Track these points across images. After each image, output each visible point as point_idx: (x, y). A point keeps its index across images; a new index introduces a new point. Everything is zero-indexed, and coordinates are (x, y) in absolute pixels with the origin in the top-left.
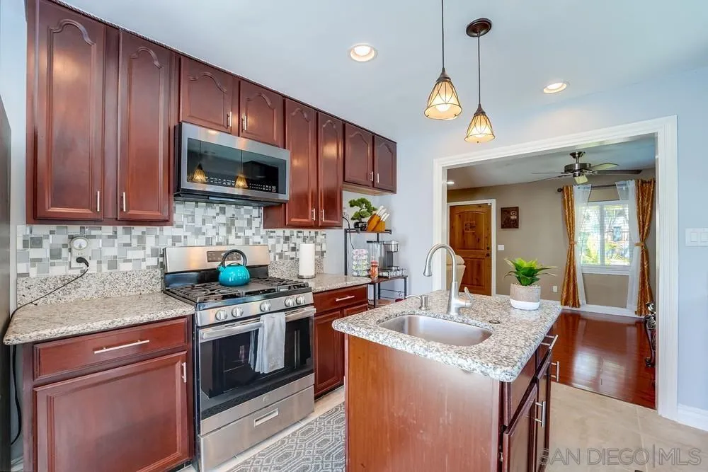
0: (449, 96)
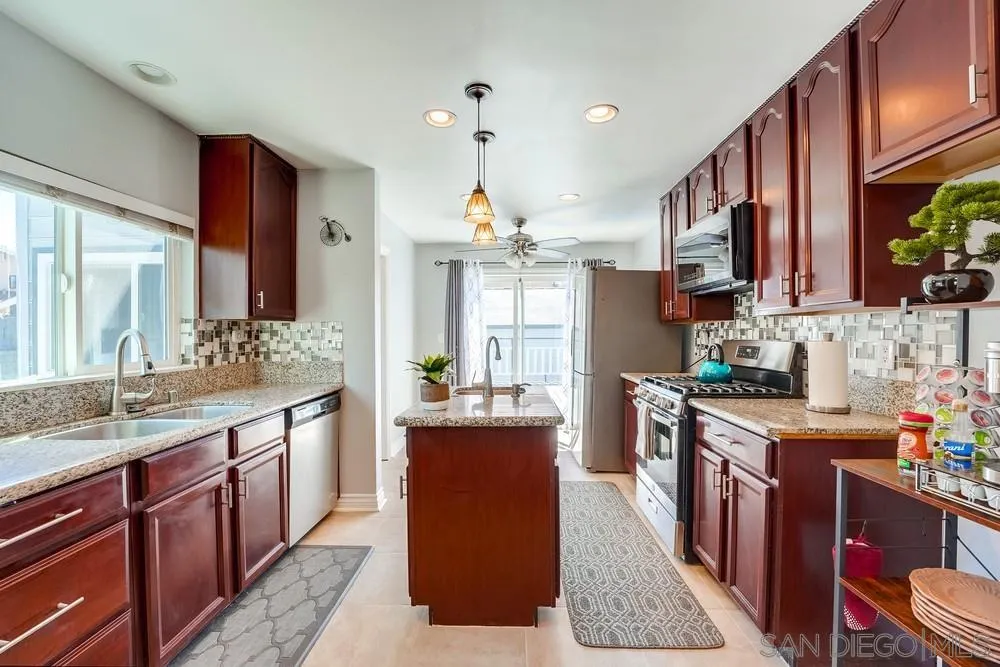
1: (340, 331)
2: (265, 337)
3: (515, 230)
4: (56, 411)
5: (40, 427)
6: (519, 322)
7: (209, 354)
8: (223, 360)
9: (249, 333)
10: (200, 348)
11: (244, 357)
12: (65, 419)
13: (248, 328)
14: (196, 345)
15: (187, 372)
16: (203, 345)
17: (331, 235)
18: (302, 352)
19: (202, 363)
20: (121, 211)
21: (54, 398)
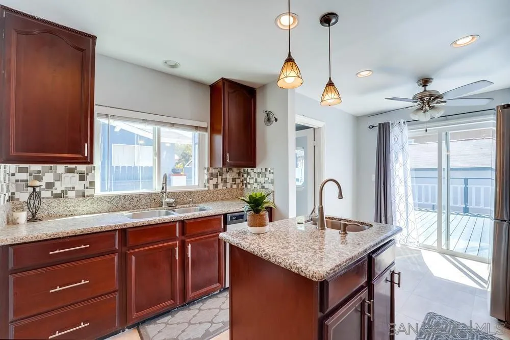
0: (333, 94)
1: (273, 173)
2: (245, 175)
3: (422, 89)
4: (143, 203)
5: (137, 209)
6: (444, 166)
7: (216, 183)
8: (223, 186)
9: (239, 174)
10: (210, 181)
11: (236, 185)
12: (148, 206)
13: (238, 171)
14: (208, 179)
15: (202, 191)
16: (212, 179)
17: (269, 120)
18: (258, 184)
19: (211, 188)
20: (173, 125)
21: (143, 198)
